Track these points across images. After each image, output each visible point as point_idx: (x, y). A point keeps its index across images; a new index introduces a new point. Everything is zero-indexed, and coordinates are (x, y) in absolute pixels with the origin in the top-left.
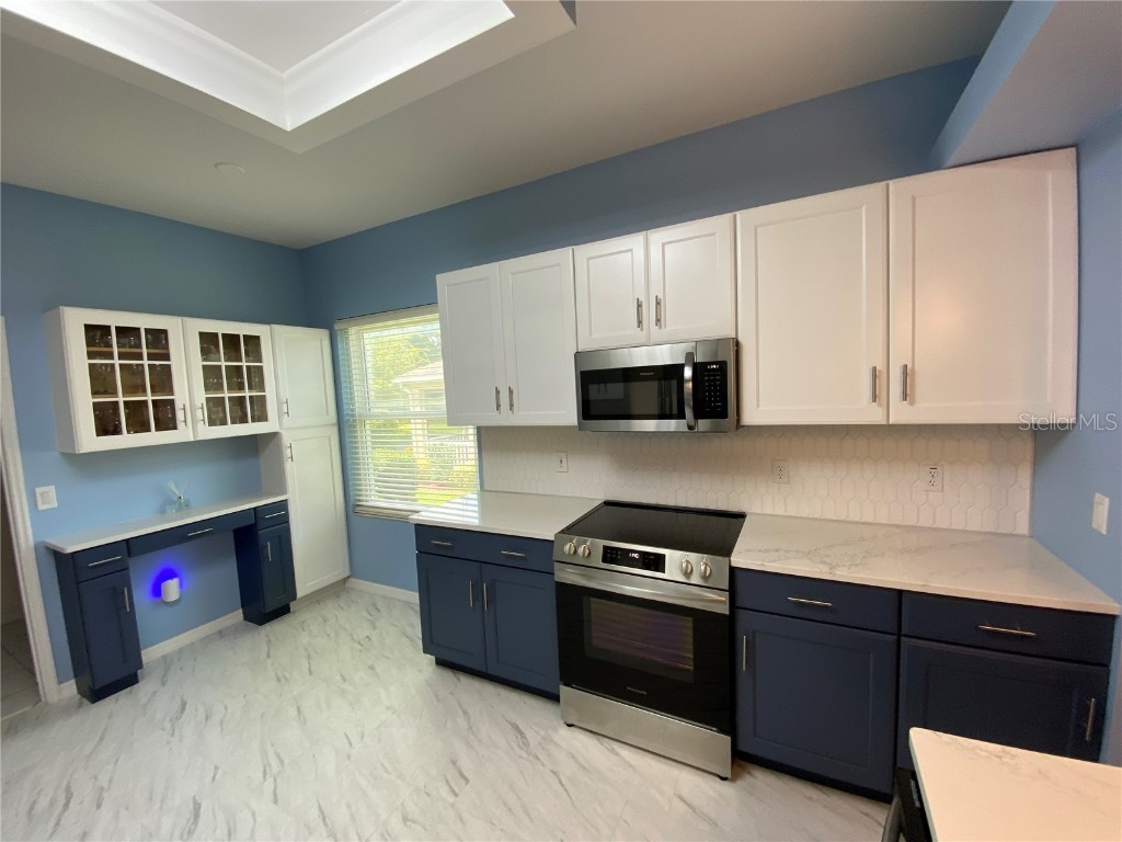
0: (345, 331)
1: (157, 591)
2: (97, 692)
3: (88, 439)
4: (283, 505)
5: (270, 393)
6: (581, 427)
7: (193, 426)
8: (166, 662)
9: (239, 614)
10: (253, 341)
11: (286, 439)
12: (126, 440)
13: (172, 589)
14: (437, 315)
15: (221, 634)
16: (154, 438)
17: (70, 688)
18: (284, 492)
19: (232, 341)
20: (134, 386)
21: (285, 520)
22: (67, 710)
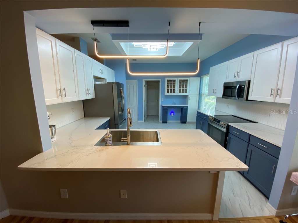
0: (203, 78)
1: (171, 114)
2: (164, 122)
3: (166, 94)
4: (187, 107)
5: (188, 89)
6: (223, 98)
7: (177, 93)
8: (170, 123)
9: (180, 121)
10: (187, 81)
11: (189, 96)
12: (169, 94)
13: (172, 114)
14: (209, 76)
15: (177, 123)
16: (172, 94)
17: (161, 121)
18: (188, 104)
19: (184, 80)
20: (171, 87)
21: (187, 109)
22: (161, 123)
